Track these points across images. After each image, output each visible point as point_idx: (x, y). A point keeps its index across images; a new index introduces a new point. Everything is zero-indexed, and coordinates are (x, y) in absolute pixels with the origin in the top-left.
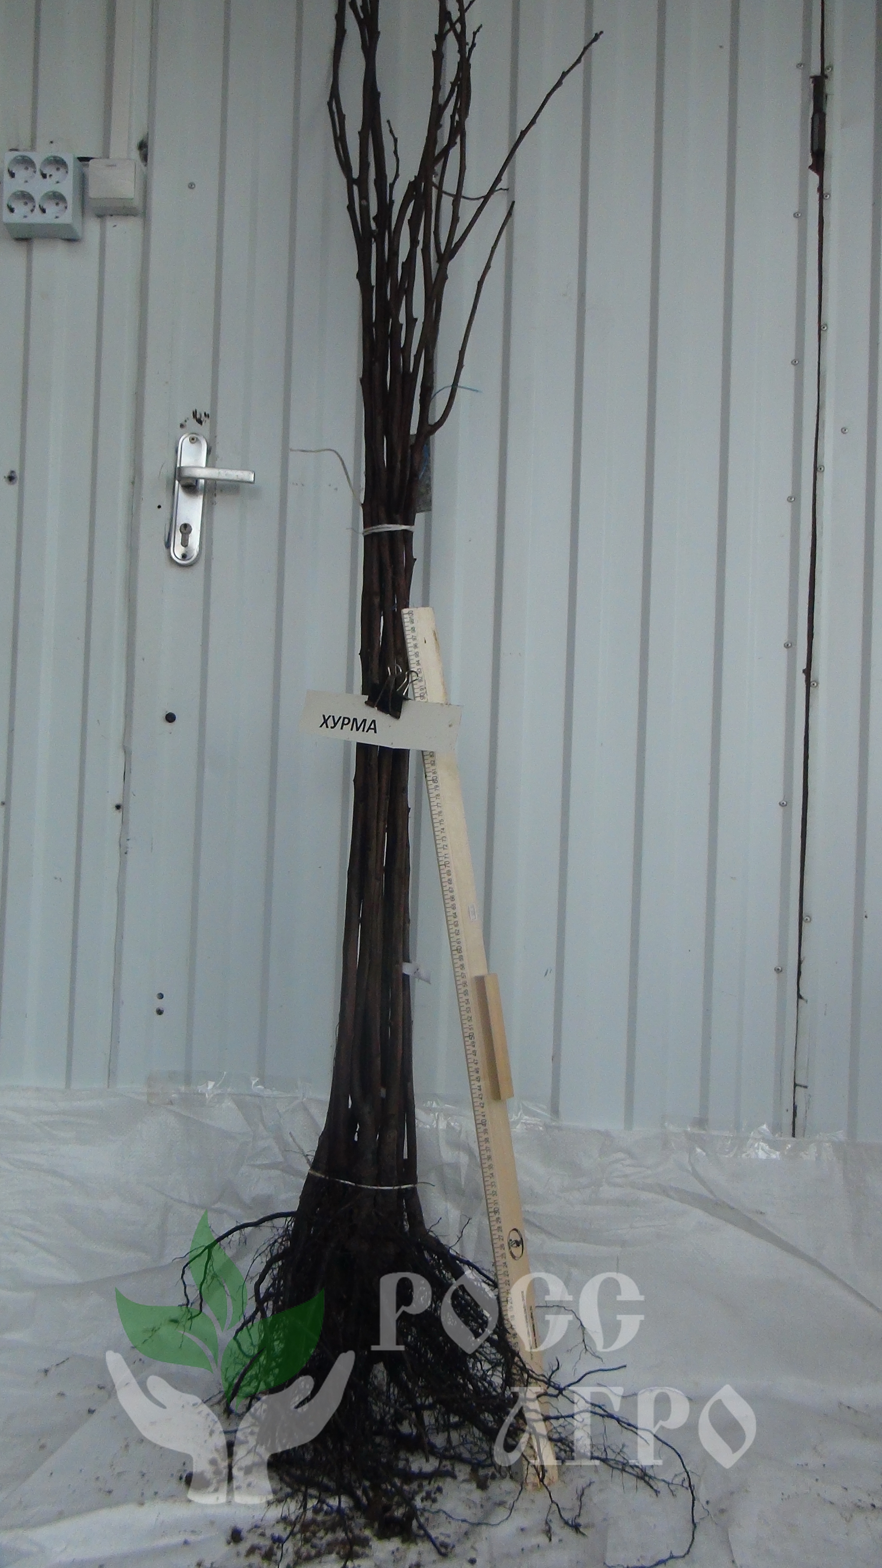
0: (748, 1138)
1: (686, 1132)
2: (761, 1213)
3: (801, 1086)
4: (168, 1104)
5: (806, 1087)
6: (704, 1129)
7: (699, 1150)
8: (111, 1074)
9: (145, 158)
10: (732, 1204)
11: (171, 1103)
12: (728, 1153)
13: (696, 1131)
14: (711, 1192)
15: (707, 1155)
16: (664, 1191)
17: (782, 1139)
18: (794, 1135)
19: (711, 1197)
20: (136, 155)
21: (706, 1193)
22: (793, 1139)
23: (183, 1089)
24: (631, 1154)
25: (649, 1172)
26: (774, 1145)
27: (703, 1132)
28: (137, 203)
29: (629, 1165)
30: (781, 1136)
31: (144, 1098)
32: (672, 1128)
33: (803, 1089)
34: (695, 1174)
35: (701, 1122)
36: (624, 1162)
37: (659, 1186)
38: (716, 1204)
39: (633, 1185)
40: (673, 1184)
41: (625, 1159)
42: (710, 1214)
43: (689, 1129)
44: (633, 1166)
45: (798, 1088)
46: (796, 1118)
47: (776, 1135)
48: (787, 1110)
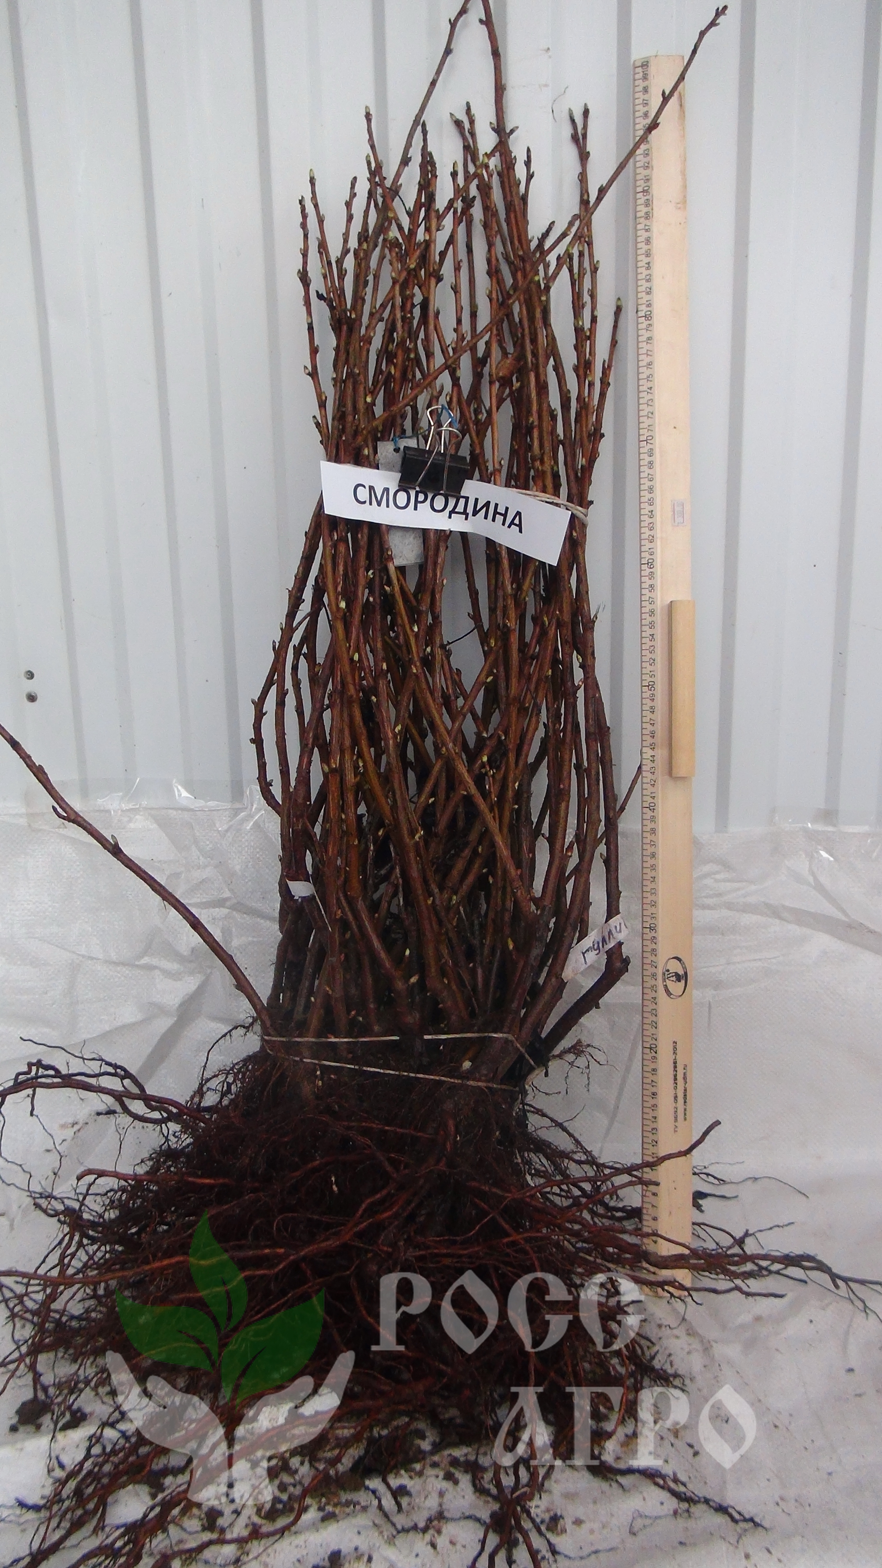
1: (806, 830)
6: (834, 826)
7: (824, 854)
10: (872, 927)
13: (820, 827)
14: (844, 912)
15: (836, 859)
16: (775, 912)
19: (844, 918)
21: (834, 912)
25: (753, 888)
27: (830, 829)
29: (724, 880)
32: (783, 824)
34: (819, 887)
35: (829, 815)
36: (718, 877)
37: (767, 905)
38: (850, 926)
39: (729, 906)
40: (787, 904)
41: (717, 873)
42: (840, 938)
43: (809, 825)
44: (729, 881)
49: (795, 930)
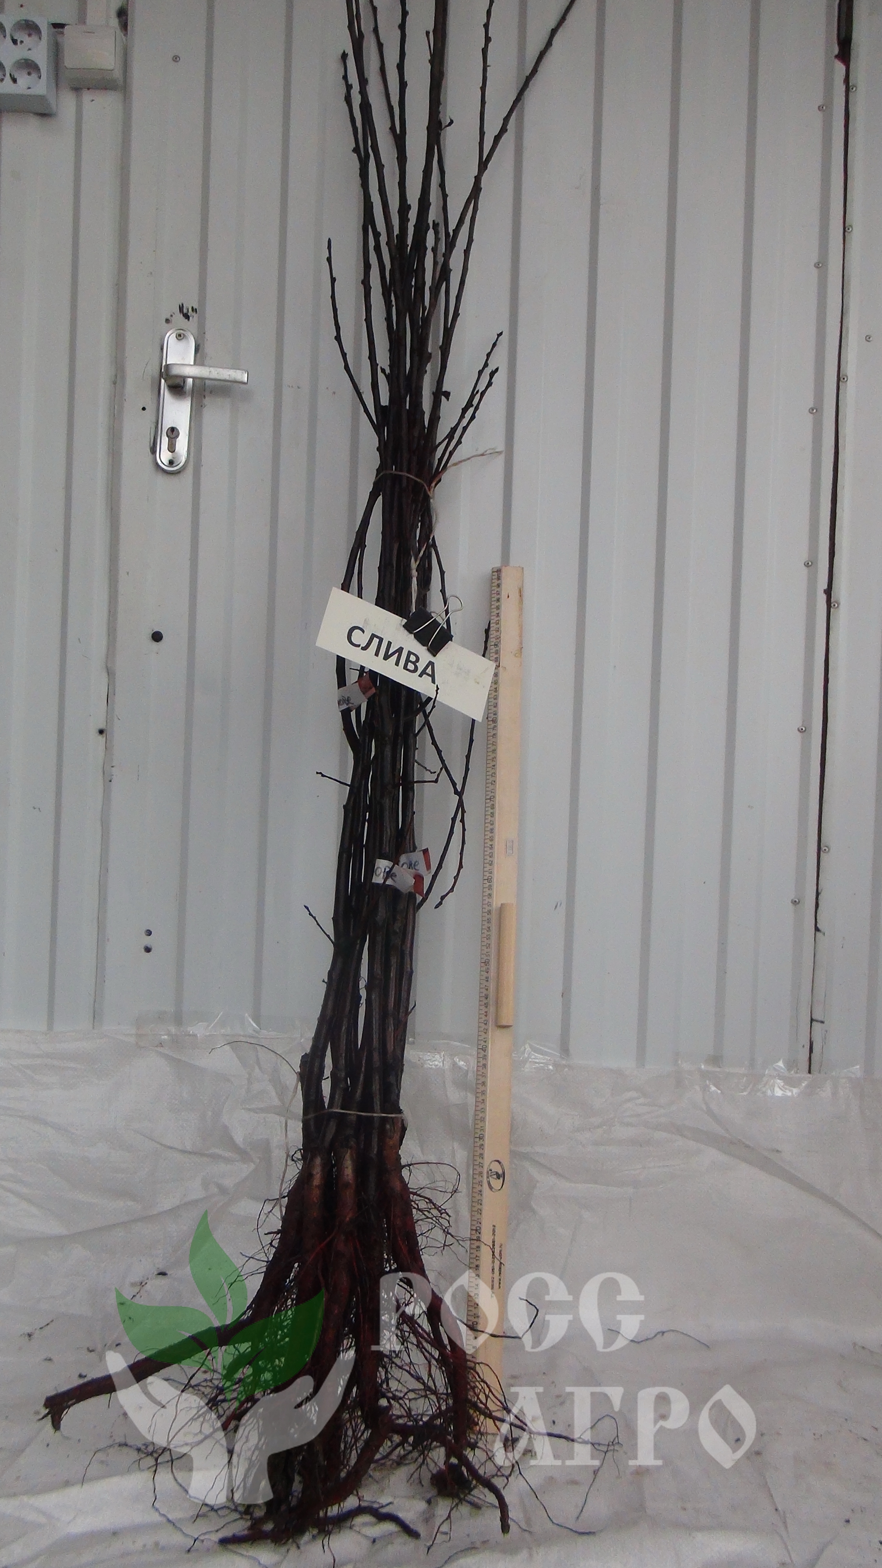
0: (763, 1076)
1: (700, 1070)
2: (778, 1151)
3: (817, 1021)
4: (157, 1046)
5: (822, 1022)
6: (720, 1067)
7: (713, 1088)
9: (124, 26)
10: (747, 1143)
11: (161, 1045)
12: (743, 1091)
13: (711, 1068)
14: (727, 1131)
15: (722, 1092)
16: (678, 1130)
17: (798, 1075)
18: (810, 1072)
19: (727, 1135)
20: (115, 22)
21: (720, 1131)
22: (809, 1075)
24: (643, 1093)
25: (663, 1111)
26: (790, 1082)
27: (718, 1069)
28: (118, 74)
29: (641, 1105)
30: (797, 1073)
31: (132, 1040)
32: (685, 1066)
33: (819, 1024)
34: (710, 1112)
35: (716, 1060)
36: (637, 1101)
37: (673, 1125)
38: (732, 1143)
39: (646, 1125)
40: (687, 1123)
41: (637, 1098)
42: (725, 1153)
43: (703, 1067)
44: (646, 1105)
45: (814, 1023)
46: (812, 1055)
47: (793, 1072)
48: (803, 1046)
49: (693, 1145)
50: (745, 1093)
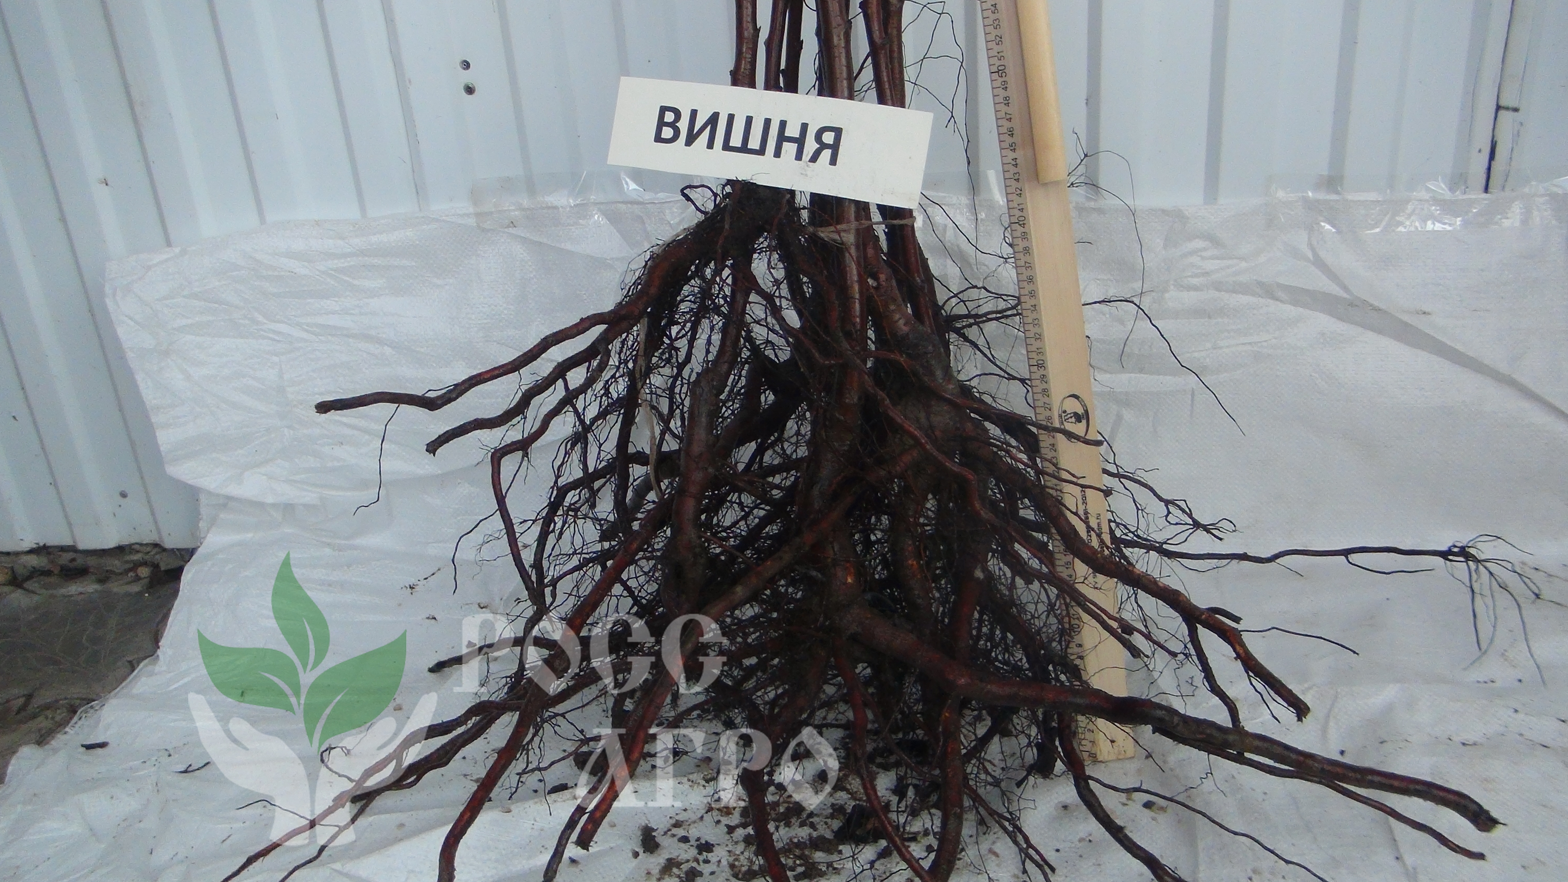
0: (1408, 201)
1: (1305, 200)
2: (1424, 313)
3: (1507, 109)
4: (508, 227)
5: (1516, 110)
6: (1338, 193)
7: (1326, 226)
8: (419, 190)
10: (1376, 303)
11: (513, 224)
12: (1373, 227)
13: (1322, 196)
14: (1345, 288)
15: (1339, 232)
16: (1268, 291)
17: (1465, 197)
18: (1486, 189)
19: (1345, 295)
21: (1335, 289)
22: (1484, 195)
23: (526, 202)
24: (1215, 241)
25: (1244, 264)
26: (1449, 208)
27: (1334, 197)
29: (1212, 258)
30: (1465, 193)
31: (472, 221)
32: (1281, 194)
33: (1510, 114)
34: (1320, 263)
35: (1333, 182)
36: (1204, 254)
37: (1260, 284)
38: (1351, 305)
39: (1218, 286)
40: (1282, 280)
41: (1205, 249)
42: (1340, 319)
43: (1310, 194)
44: (1217, 258)
45: (1502, 113)
46: (1493, 163)
47: (1458, 193)
48: (1480, 151)
49: (1289, 311)
50: (1377, 230)
